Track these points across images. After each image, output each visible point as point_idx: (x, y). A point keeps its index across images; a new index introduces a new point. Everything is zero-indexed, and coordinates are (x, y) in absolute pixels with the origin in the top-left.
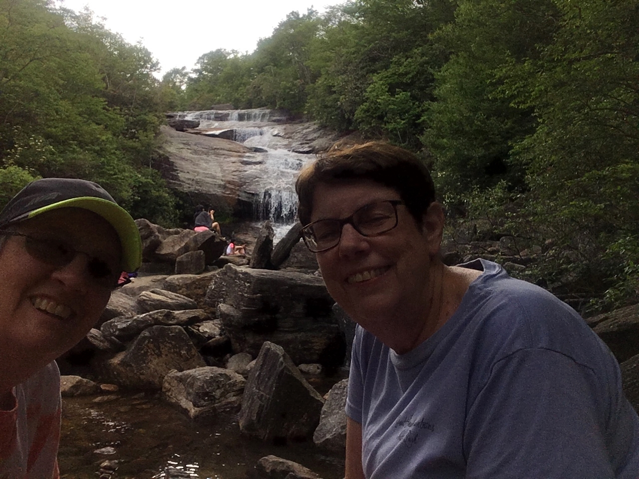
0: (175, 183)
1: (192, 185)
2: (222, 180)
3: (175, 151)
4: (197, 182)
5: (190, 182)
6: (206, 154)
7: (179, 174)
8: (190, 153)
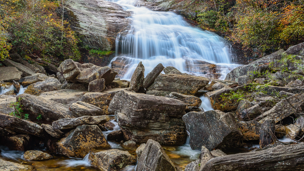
0: (77, 29)
1: (88, 30)
2: (106, 28)
3: (77, 9)
4: (91, 29)
5: (86, 28)
6: (95, 11)
7: (79, 23)
8: (86, 10)
